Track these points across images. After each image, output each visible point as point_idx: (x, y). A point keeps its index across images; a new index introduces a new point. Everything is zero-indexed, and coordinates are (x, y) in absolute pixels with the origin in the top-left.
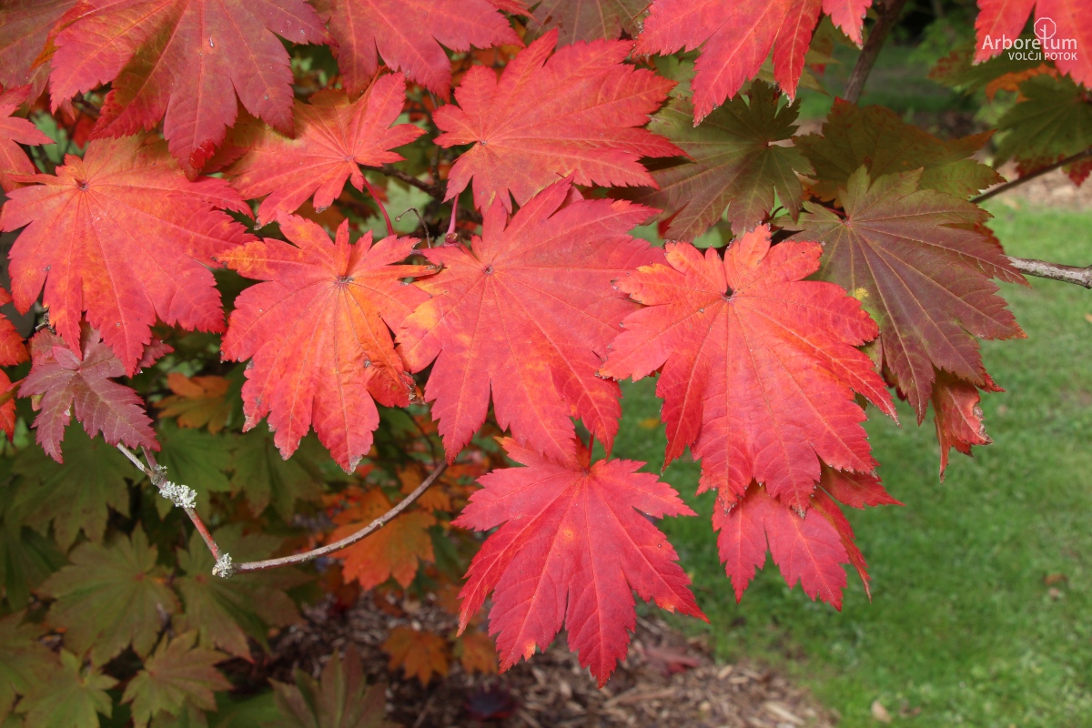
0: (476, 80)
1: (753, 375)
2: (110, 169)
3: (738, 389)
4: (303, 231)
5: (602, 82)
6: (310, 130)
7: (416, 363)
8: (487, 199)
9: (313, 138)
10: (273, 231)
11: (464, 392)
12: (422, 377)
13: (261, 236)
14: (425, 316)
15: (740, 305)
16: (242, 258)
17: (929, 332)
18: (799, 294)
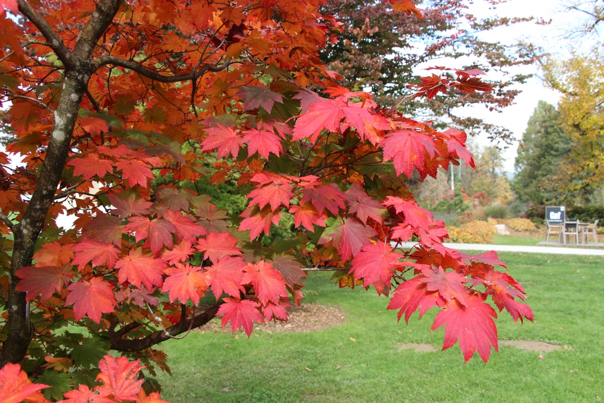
0: (201, 241)
1: (266, 283)
2: (136, 257)
3: (263, 286)
4: (180, 266)
5: (227, 239)
6: (174, 249)
7: (208, 285)
8: (212, 259)
9: (175, 251)
10: (174, 266)
11: (218, 288)
12: (210, 286)
13: (171, 267)
14: (208, 277)
15: (261, 272)
16: (167, 271)
17: (291, 277)
18: (270, 271)
